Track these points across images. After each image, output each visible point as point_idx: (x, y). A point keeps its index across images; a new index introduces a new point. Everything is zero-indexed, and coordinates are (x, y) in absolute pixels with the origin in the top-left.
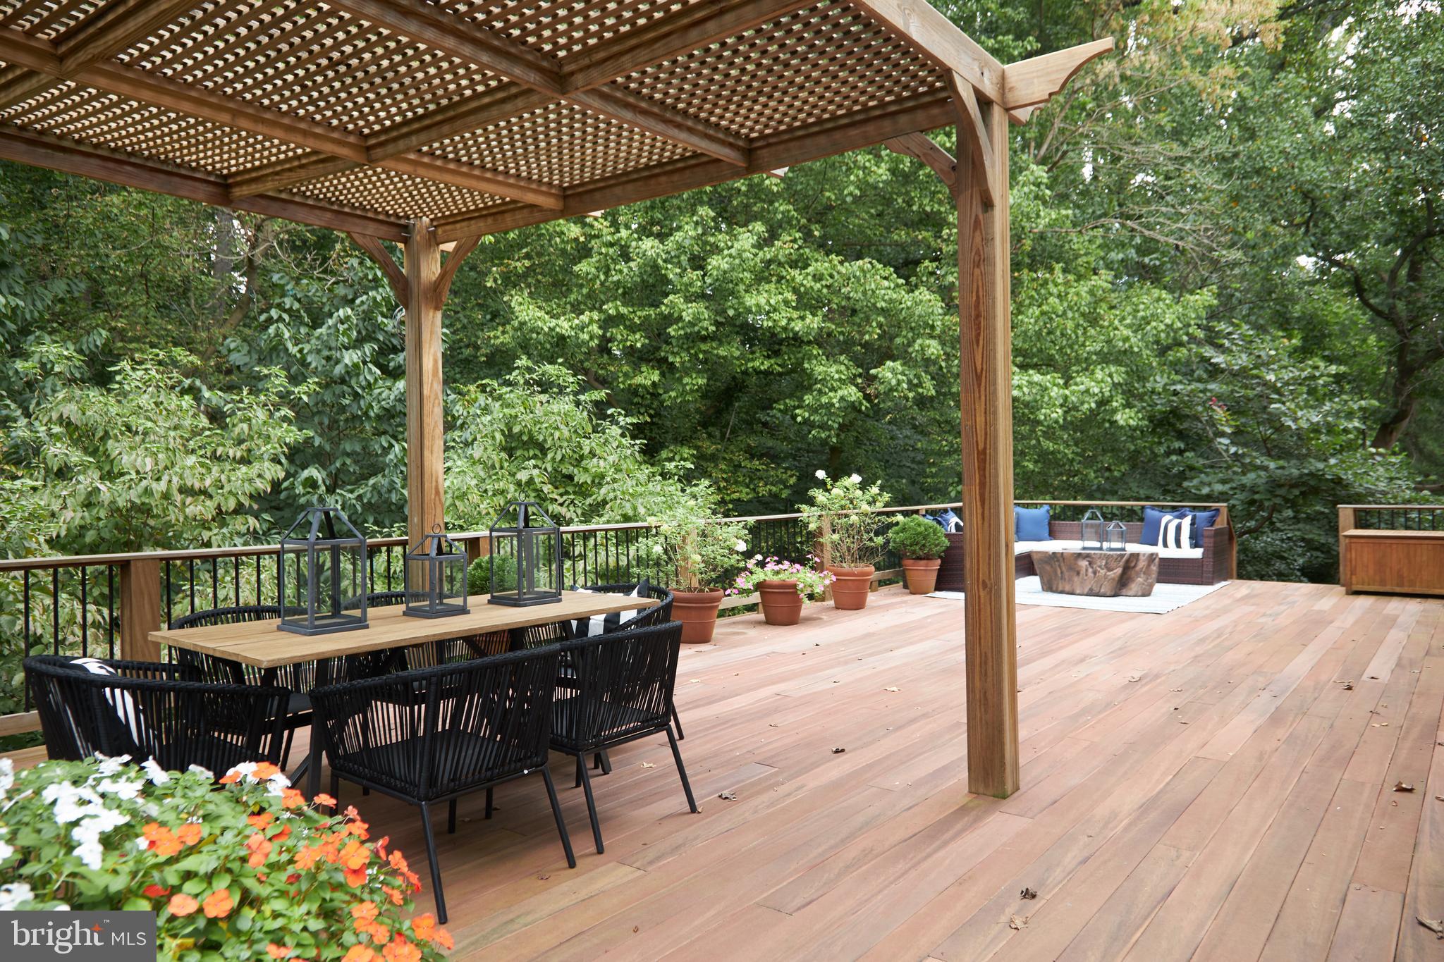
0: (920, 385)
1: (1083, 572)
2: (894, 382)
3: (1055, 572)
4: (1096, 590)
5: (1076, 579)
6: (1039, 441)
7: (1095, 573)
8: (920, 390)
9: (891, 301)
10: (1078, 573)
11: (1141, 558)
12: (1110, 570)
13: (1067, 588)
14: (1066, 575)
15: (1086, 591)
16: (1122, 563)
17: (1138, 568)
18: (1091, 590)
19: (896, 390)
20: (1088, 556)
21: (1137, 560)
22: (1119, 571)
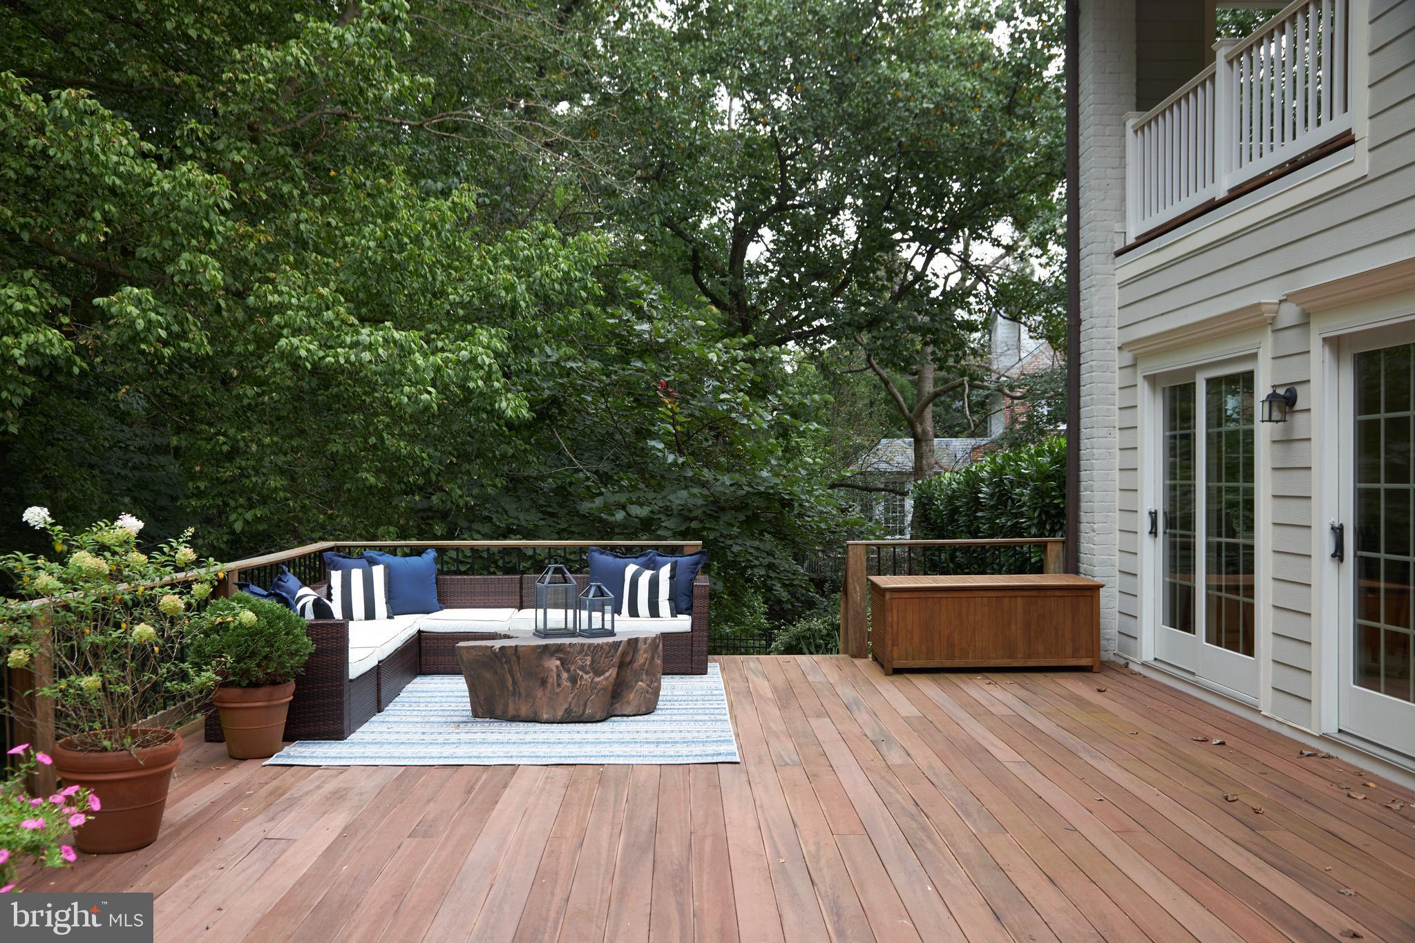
0: (183, 335)
1: (553, 679)
2: (140, 324)
3: (503, 682)
4: (577, 711)
5: (539, 693)
6: (382, 440)
7: (574, 680)
8: (185, 345)
9: (128, 177)
10: (544, 682)
11: (642, 646)
12: (598, 673)
13: (524, 711)
14: (522, 685)
15: (560, 714)
16: (616, 660)
17: (636, 665)
18: (568, 711)
19: (144, 340)
20: (559, 648)
21: (635, 650)
22: (612, 673)
